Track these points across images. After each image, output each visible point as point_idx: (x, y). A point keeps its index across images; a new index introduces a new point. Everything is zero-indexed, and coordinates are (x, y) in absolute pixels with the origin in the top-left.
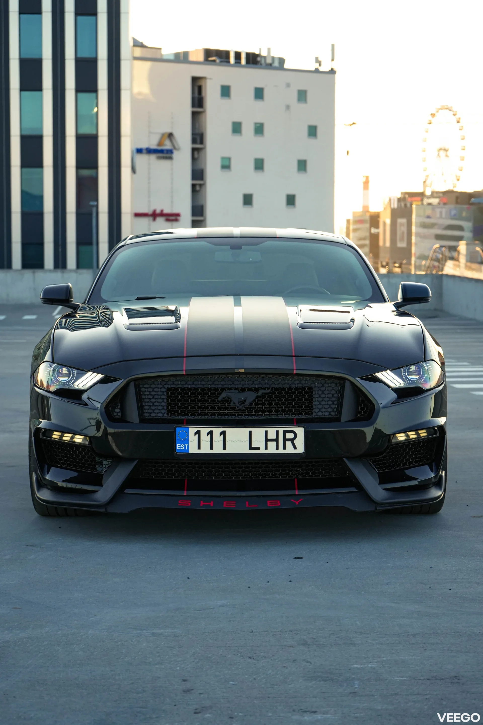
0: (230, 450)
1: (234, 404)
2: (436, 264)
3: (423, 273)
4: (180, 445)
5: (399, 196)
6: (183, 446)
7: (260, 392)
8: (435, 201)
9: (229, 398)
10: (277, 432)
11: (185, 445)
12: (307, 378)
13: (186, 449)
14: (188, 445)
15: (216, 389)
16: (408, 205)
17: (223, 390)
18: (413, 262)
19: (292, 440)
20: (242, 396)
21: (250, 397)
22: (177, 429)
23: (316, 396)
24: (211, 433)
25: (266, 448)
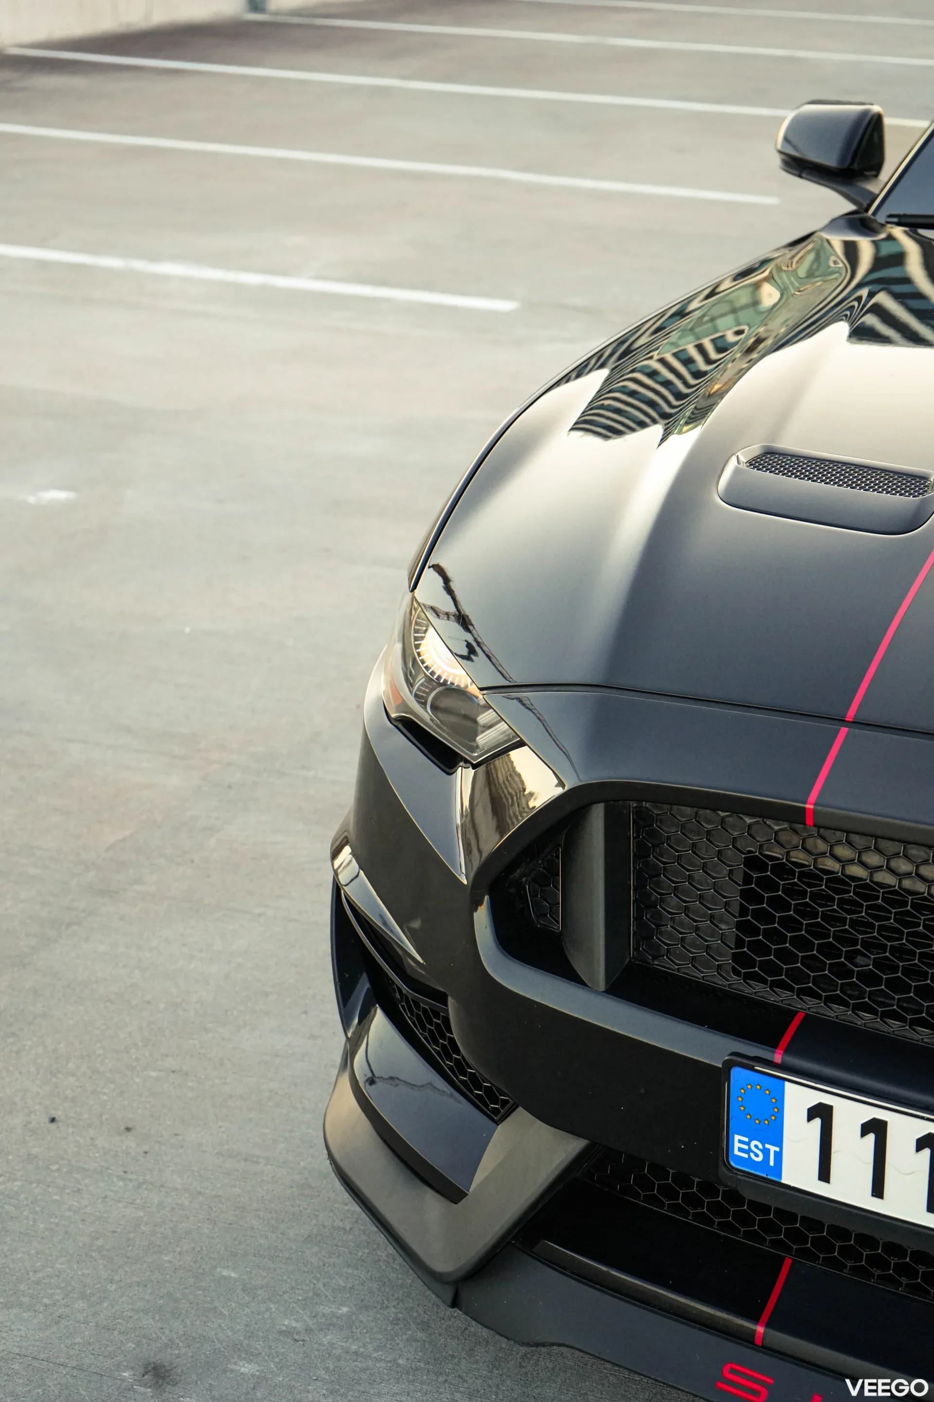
4: (746, 1139)
6: (756, 1146)
11: (767, 1146)
13: (772, 1163)
14: (777, 1149)
22: (741, 1073)
24: (877, 1128)
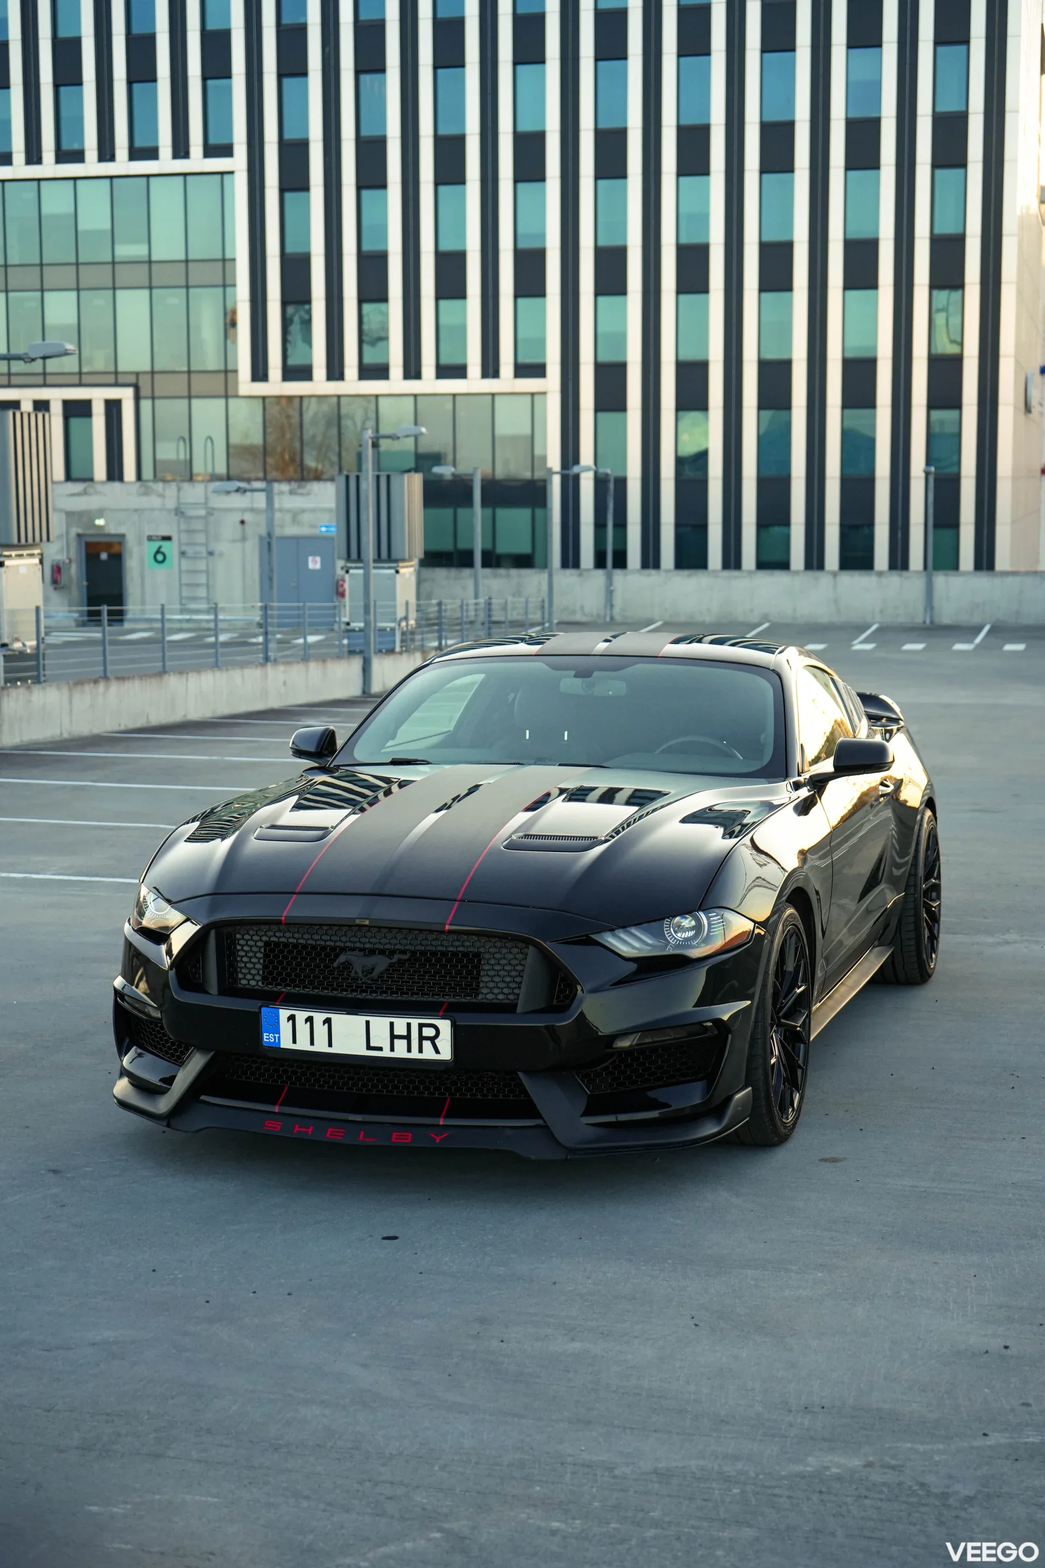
0: (339, 1048)
1: (356, 973)
4: (268, 1034)
6: (272, 1036)
7: (396, 957)
9: (351, 965)
10: (409, 1025)
11: (275, 1035)
12: (474, 937)
13: (277, 1042)
14: (278, 1035)
15: (333, 949)
17: (343, 950)
19: (432, 1039)
20: (370, 961)
21: (381, 963)
22: (264, 1010)
23: (486, 967)
24: (310, 1020)
25: (392, 1049)
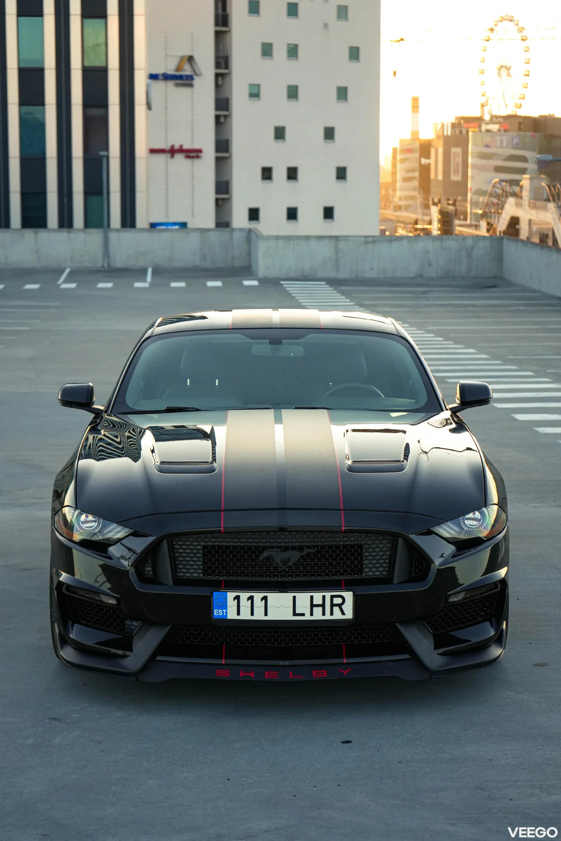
0: (271, 617)
1: (277, 564)
2: (495, 200)
3: (480, 212)
4: (217, 610)
5: (453, 121)
6: (220, 611)
7: (306, 551)
8: (495, 127)
9: (271, 558)
10: (324, 597)
11: (223, 610)
12: (357, 534)
13: (225, 615)
14: (226, 610)
15: (257, 548)
16: (464, 131)
17: (264, 548)
18: (469, 198)
19: (340, 606)
20: (286, 555)
21: (295, 556)
22: (215, 594)
23: (367, 554)
24: (251, 598)
25: (312, 614)
